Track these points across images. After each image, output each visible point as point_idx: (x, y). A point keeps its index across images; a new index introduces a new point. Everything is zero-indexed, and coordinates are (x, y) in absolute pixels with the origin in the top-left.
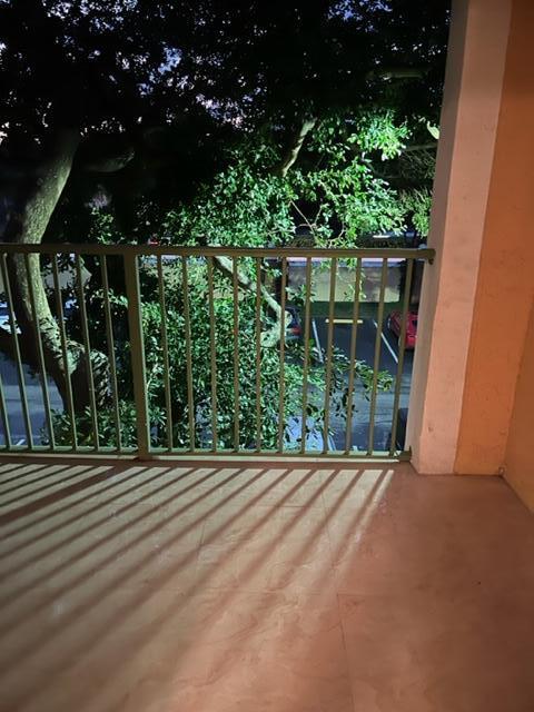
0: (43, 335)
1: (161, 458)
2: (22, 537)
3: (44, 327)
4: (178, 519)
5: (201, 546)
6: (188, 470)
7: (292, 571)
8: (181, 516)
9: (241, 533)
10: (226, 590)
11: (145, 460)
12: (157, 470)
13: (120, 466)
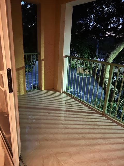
0: (105, 81)
1: (108, 116)
2: (70, 115)
3: (106, 80)
4: (100, 130)
5: (99, 138)
6: (111, 121)
7: (116, 159)
8: (101, 130)
9: (111, 142)
10: (97, 150)
11: (103, 115)
12: (104, 118)
13: (97, 113)
